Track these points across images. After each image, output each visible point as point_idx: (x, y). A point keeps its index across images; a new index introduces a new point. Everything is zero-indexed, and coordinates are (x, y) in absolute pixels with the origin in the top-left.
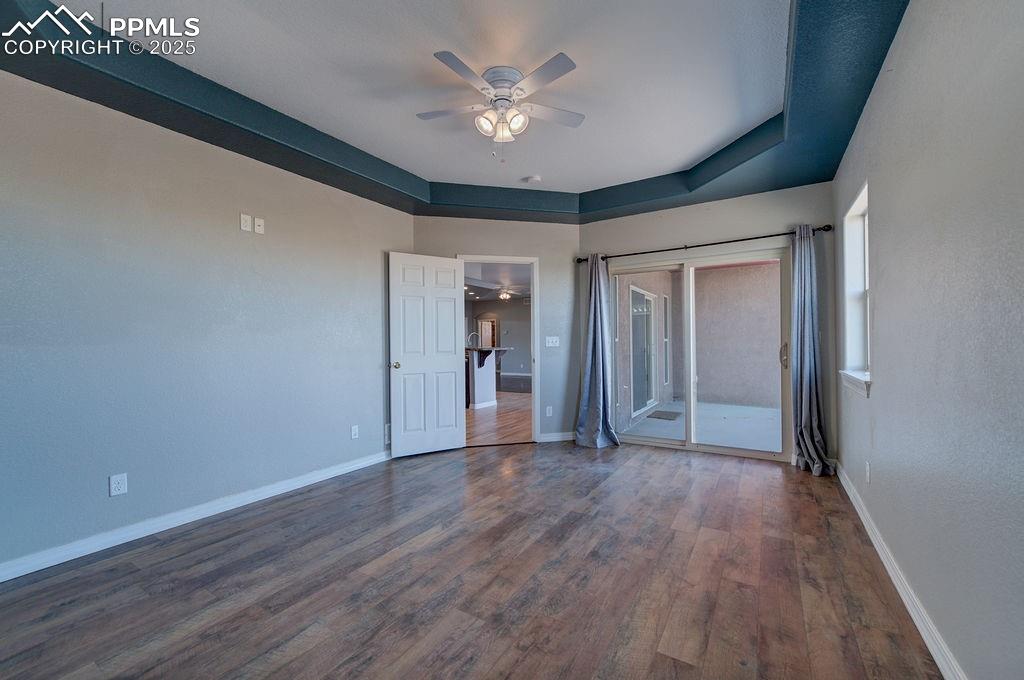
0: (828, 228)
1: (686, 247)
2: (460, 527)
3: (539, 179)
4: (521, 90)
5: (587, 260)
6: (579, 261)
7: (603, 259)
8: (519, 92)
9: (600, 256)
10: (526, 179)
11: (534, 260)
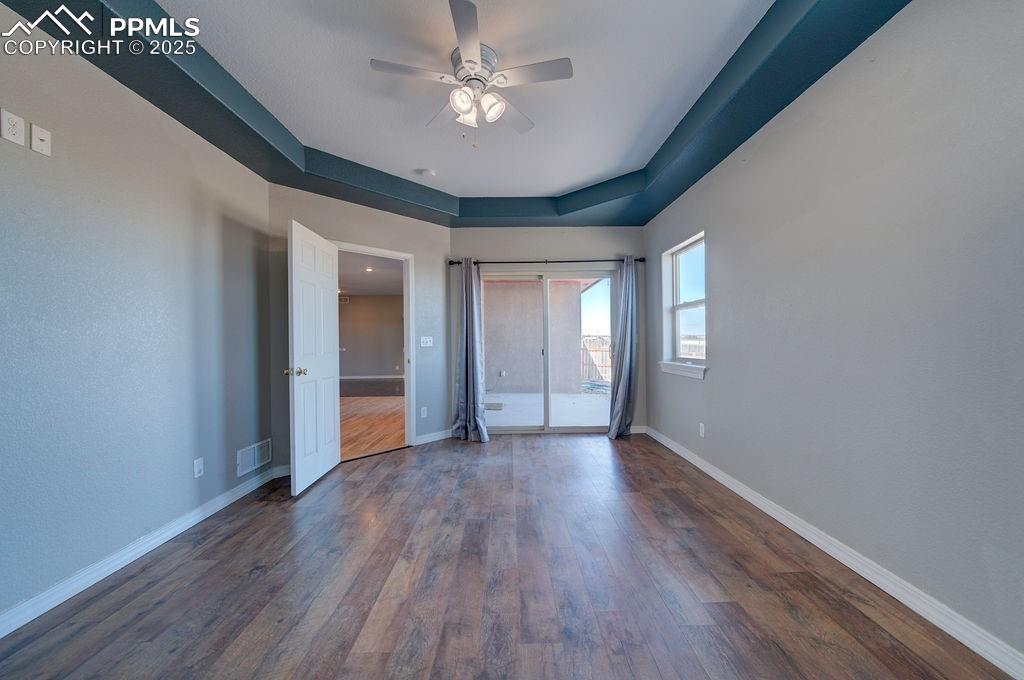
0: (643, 260)
1: (546, 262)
2: (427, 554)
3: (434, 174)
4: (505, 78)
5: (459, 263)
6: (451, 263)
7: (475, 263)
8: (501, 79)
9: (473, 260)
10: (420, 172)
11: (409, 256)
